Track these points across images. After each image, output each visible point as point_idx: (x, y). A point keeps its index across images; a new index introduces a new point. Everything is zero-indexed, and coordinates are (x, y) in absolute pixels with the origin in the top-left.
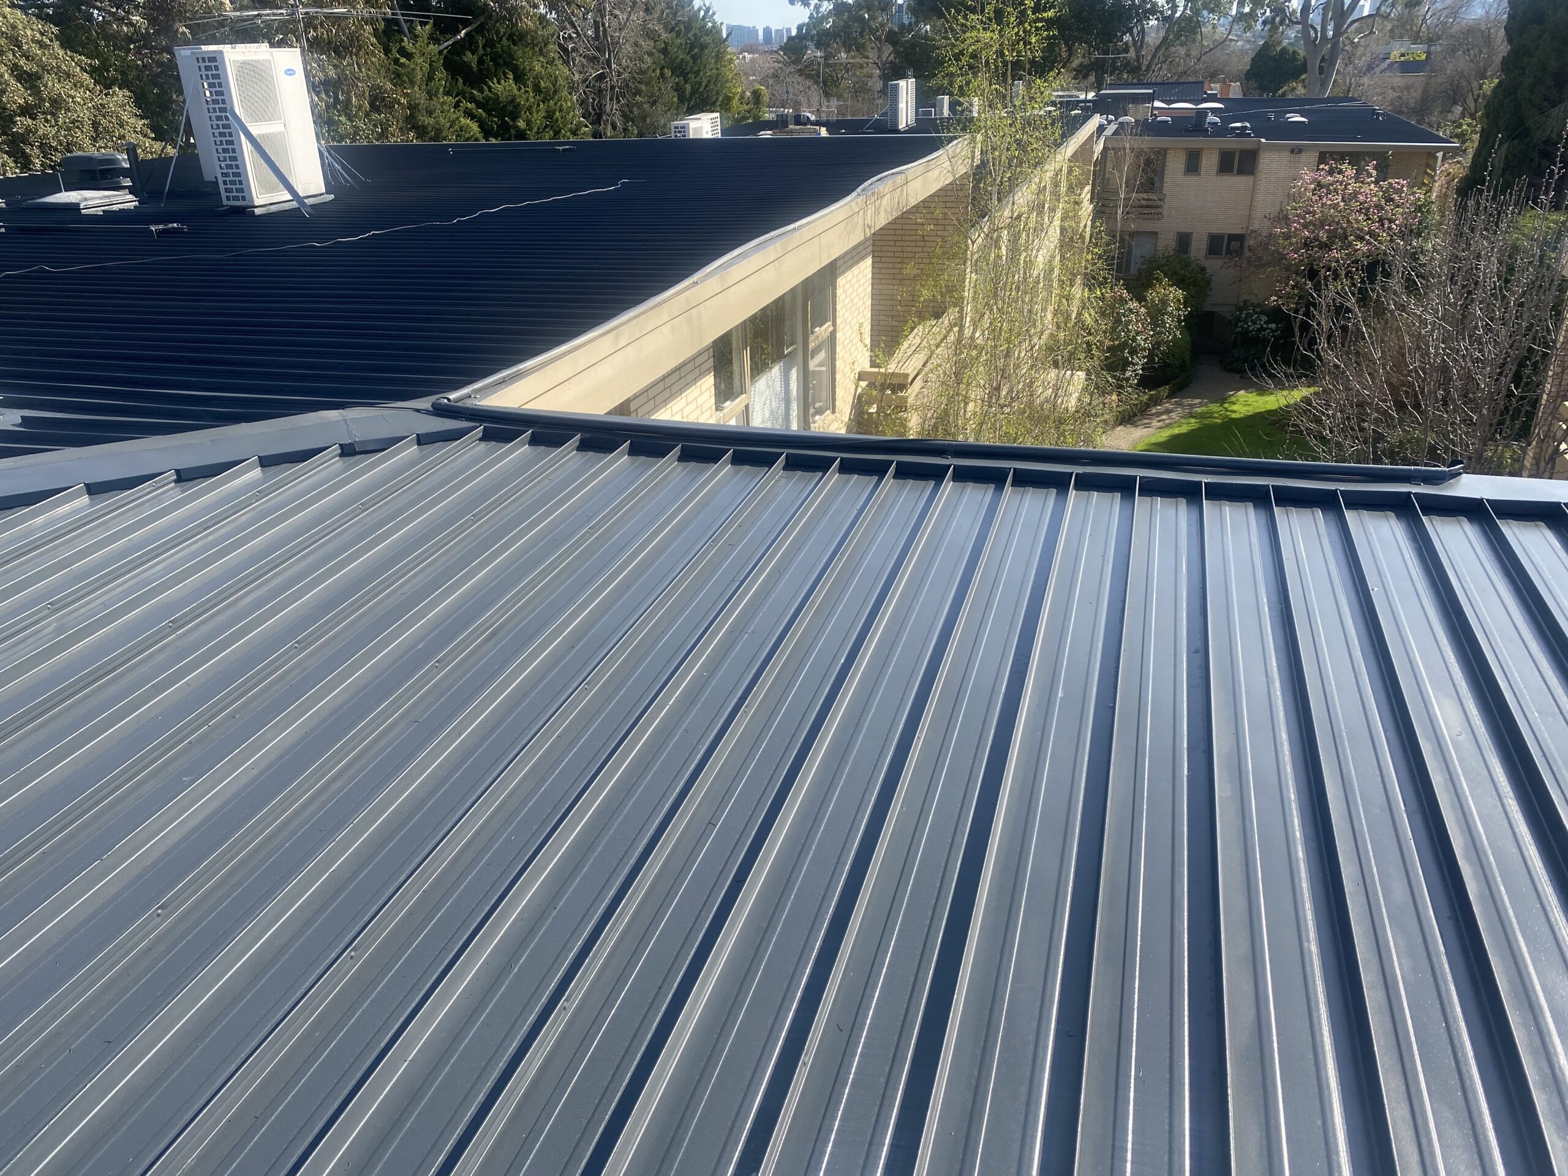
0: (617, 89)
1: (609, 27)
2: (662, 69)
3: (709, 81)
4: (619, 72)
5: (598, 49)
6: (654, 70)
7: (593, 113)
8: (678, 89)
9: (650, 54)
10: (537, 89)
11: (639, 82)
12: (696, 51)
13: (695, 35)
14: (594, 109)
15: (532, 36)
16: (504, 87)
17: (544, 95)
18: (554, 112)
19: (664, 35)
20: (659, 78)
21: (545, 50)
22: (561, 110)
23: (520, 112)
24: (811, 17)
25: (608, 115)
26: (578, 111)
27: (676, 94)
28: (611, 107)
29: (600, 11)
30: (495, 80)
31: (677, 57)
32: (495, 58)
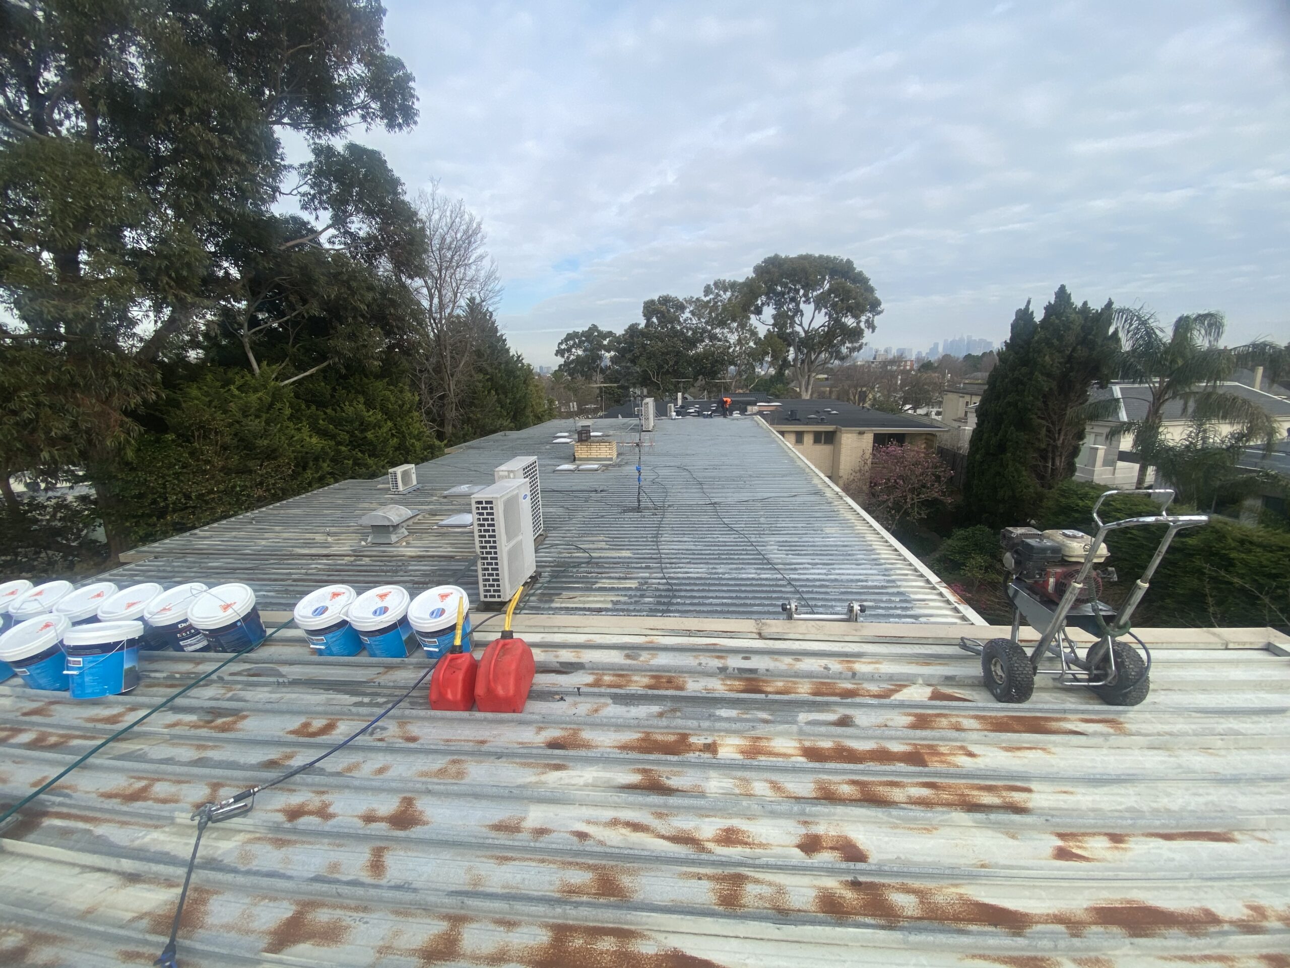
9: (481, 381)
16: (356, 408)
18: (401, 425)
23: (369, 428)
24: (566, 361)
30: (348, 403)
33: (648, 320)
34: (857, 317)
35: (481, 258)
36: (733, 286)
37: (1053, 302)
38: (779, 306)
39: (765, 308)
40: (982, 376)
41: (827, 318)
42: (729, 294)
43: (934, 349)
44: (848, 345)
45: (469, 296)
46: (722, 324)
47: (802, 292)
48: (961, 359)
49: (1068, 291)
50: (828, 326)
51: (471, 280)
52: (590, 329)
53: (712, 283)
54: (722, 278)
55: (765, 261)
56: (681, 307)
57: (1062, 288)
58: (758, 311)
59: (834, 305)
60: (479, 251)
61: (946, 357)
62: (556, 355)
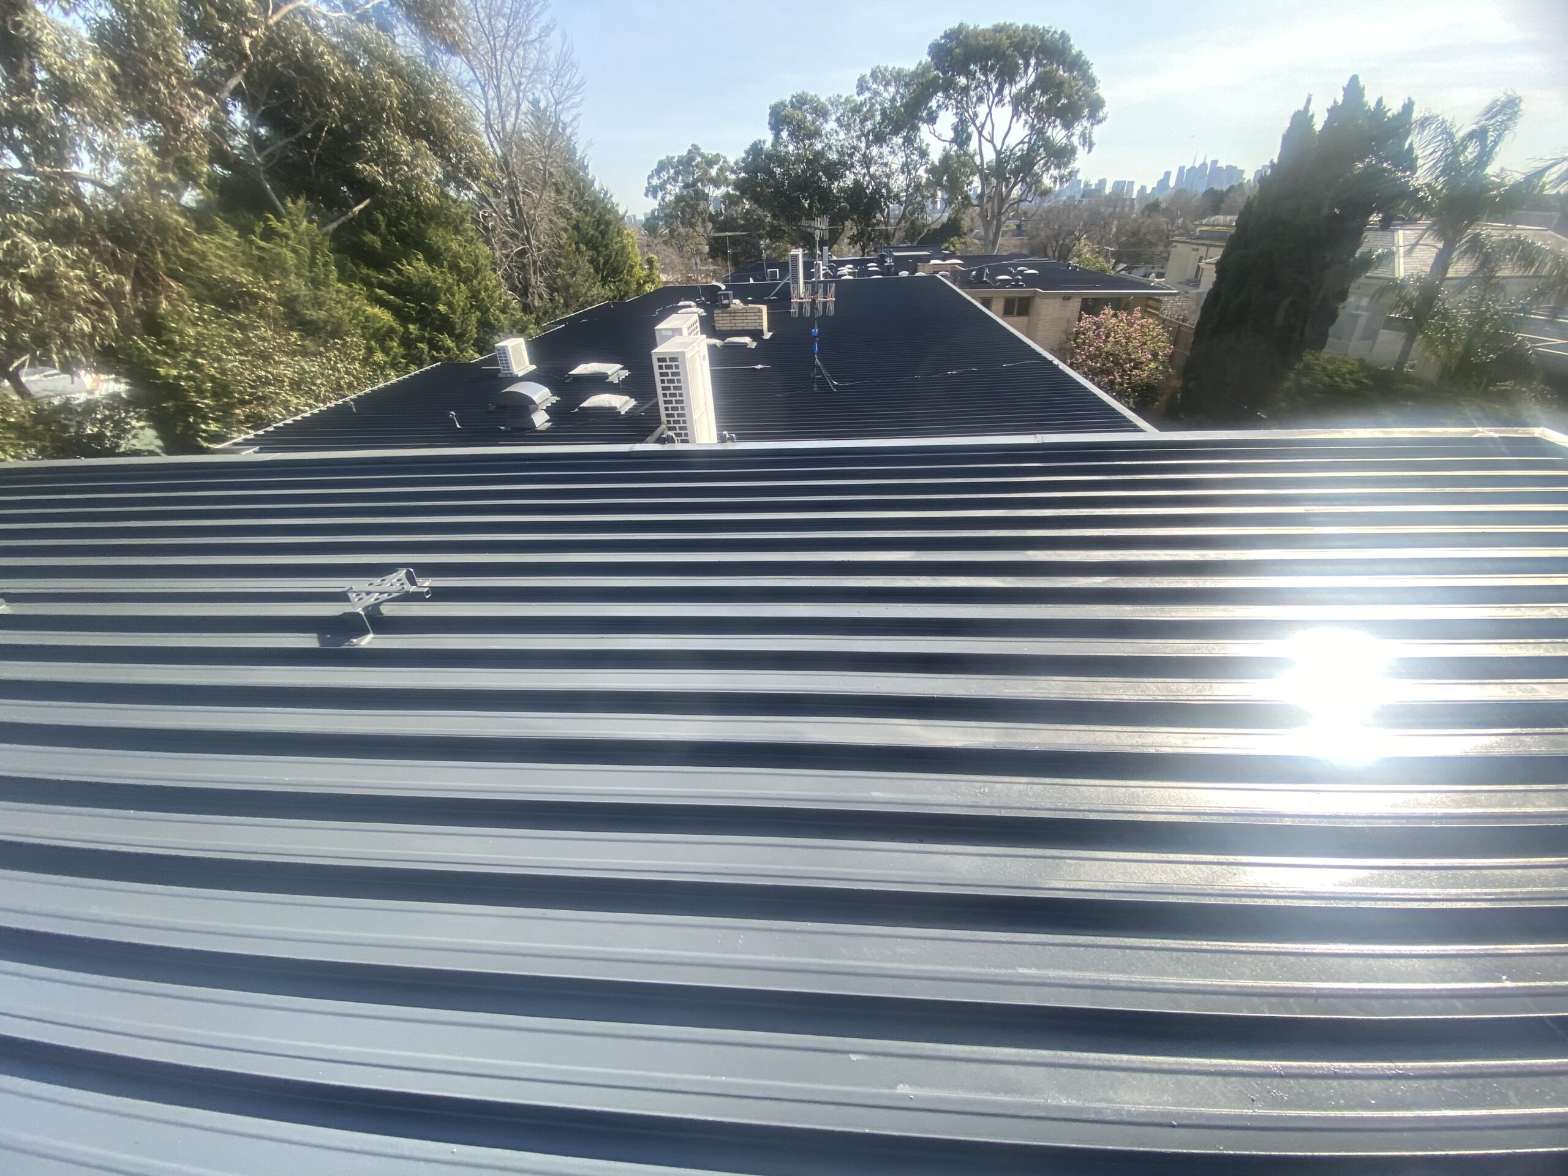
0: (539, 263)
1: (524, 205)
2: (577, 243)
3: (617, 254)
4: (539, 248)
5: (515, 226)
6: (570, 245)
7: (520, 286)
8: (592, 261)
9: (565, 230)
10: (454, 267)
11: (559, 256)
12: (602, 227)
13: (600, 213)
14: (520, 283)
15: (445, 214)
16: (417, 268)
17: (465, 276)
18: (479, 292)
19: (575, 214)
20: (575, 252)
21: (461, 228)
22: (486, 290)
23: (439, 295)
24: (660, 204)
25: (533, 287)
26: (504, 288)
27: (591, 266)
28: (537, 281)
29: (512, 188)
30: (404, 261)
31: (588, 233)
32: (402, 237)
33: (777, 136)
34: (1068, 126)
35: (547, 30)
36: (899, 77)
37: (1340, 101)
38: (961, 109)
39: (942, 114)
40: (1227, 221)
41: (1027, 131)
42: (892, 89)
43: (1163, 183)
44: (1054, 172)
45: (531, 98)
46: (880, 139)
47: (995, 87)
48: (1199, 196)
49: (1361, 83)
50: (1029, 142)
51: (536, 69)
52: (690, 151)
53: (868, 73)
54: (882, 65)
55: (948, 36)
56: (821, 112)
57: (1354, 79)
58: (932, 119)
59: (1039, 110)
60: (543, 21)
61: (1179, 192)
62: (646, 195)
